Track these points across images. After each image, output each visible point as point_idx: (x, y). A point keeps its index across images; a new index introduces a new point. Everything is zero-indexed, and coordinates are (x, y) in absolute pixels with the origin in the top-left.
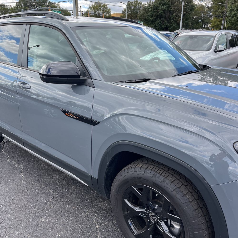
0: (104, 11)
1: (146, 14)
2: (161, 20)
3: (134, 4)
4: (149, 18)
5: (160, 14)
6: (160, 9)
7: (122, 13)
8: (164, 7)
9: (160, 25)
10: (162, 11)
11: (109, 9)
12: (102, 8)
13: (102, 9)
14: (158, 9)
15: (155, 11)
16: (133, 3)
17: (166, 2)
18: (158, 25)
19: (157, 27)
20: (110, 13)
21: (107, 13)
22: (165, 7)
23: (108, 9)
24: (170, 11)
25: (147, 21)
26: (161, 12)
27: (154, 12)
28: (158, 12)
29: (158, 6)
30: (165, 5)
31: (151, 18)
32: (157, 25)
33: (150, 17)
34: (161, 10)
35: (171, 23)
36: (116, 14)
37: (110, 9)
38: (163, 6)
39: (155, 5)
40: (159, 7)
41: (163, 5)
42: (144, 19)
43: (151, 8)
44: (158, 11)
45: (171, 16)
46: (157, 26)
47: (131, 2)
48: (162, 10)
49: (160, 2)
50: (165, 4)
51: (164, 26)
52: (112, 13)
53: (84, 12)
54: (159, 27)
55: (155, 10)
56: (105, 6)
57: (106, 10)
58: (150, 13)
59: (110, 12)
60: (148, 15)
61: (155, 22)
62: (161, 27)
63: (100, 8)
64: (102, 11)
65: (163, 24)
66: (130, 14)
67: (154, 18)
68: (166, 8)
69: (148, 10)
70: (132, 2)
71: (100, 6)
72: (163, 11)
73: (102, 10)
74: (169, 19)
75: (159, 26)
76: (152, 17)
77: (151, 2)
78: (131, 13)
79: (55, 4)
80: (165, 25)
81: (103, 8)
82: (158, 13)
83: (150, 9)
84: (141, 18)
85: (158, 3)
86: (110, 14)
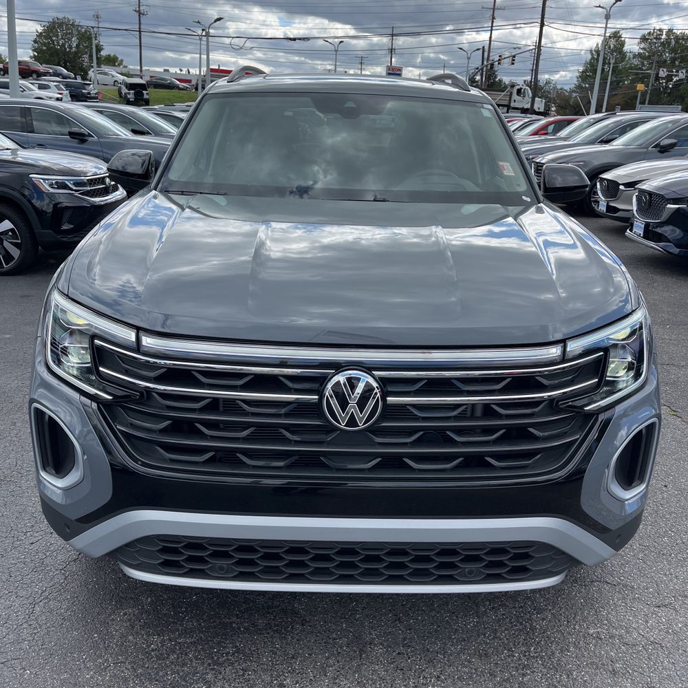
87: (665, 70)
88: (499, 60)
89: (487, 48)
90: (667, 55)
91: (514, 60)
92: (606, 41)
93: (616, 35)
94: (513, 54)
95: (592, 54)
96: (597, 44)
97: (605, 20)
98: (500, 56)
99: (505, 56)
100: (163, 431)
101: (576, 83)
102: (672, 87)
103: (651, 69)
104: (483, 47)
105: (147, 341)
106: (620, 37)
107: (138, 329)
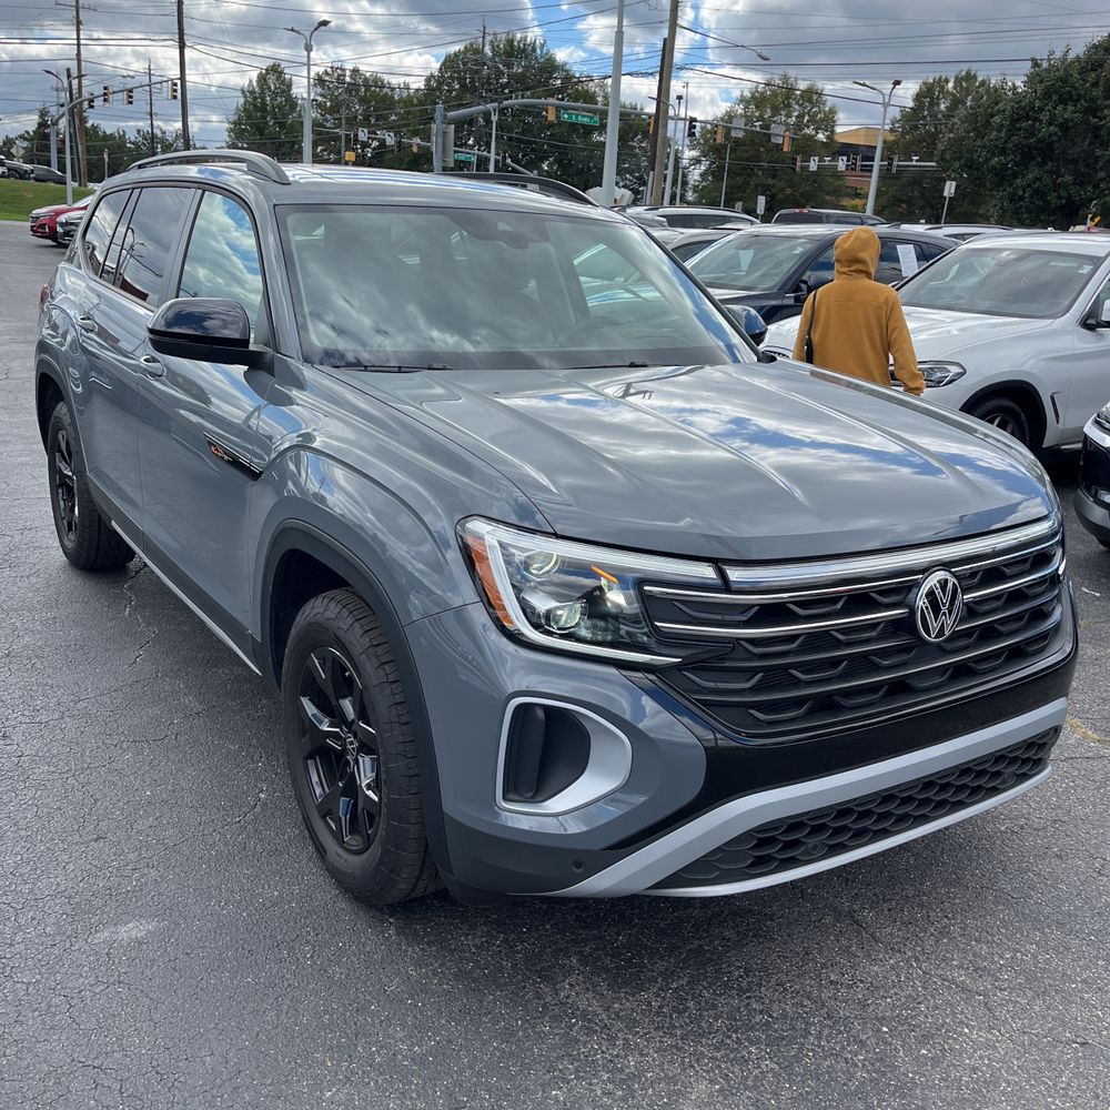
0: (807, 118)
1: (975, 141)
2: (1048, 172)
3: (954, 88)
4: (988, 160)
5: (1041, 141)
6: (1045, 117)
7: (892, 130)
8: (1069, 112)
9: (1036, 191)
10: (1051, 128)
11: (830, 109)
12: (797, 103)
13: (797, 107)
14: (1036, 120)
15: (1020, 129)
16: (951, 85)
17: (1076, 89)
18: (1027, 195)
19: (1021, 203)
20: (833, 126)
21: (816, 130)
22: (1070, 108)
23: (827, 109)
24: (1098, 128)
25: (977, 169)
26: (1051, 134)
27: (1012, 131)
28: (1032, 132)
29: (1037, 103)
30: (1073, 100)
31: (996, 159)
32: (1024, 193)
33: (994, 155)
34: (1050, 124)
35: (1096, 187)
36: (863, 132)
37: (832, 112)
38: (1060, 108)
39: (1020, 101)
40: (1041, 110)
41: (1063, 101)
42: (962, 161)
43: (1004, 111)
44: (1032, 126)
45: (1098, 152)
46: (1021, 198)
47: (941, 78)
48: (1056, 125)
49: (1048, 88)
50: (1075, 97)
51: (1060, 198)
52: (839, 130)
53: (701, 122)
54: (1032, 203)
55: (1018, 120)
56: (812, 96)
57: (816, 114)
58: (994, 133)
59: (834, 122)
60: (984, 147)
61: (1015, 176)
62: (1041, 203)
63: (789, 105)
64: (797, 117)
65: (1056, 187)
66: (928, 132)
67: (1010, 158)
68: (1076, 115)
69: (987, 124)
70: (947, 81)
71: (788, 97)
72: (1056, 129)
73: (796, 114)
74: (1088, 166)
75: (1032, 196)
76: (1003, 152)
77: (1010, 84)
78: (933, 130)
79: (591, 84)
80: (1064, 194)
81: (800, 105)
82: (1033, 135)
83: (997, 119)
84: (948, 157)
85: (1036, 91)
86: (833, 132)
87: (366, 131)
88: (105, 94)
89: (74, 73)
90: (357, 107)
91: (131, 97)
92: (262, 79)
93: (275, 70)
94: (128, 87)
95: (245, 96)
96: (251, 81)
97: (306, 53)
98: (105, 88)
99: (115, 89)
100: (754, 690)
101: (228, 139)
102: (372, 157)
103: (339, 126)
104: (68, 70)
105: (734, 574)
106: (281, 72)
107: (716, 562)
